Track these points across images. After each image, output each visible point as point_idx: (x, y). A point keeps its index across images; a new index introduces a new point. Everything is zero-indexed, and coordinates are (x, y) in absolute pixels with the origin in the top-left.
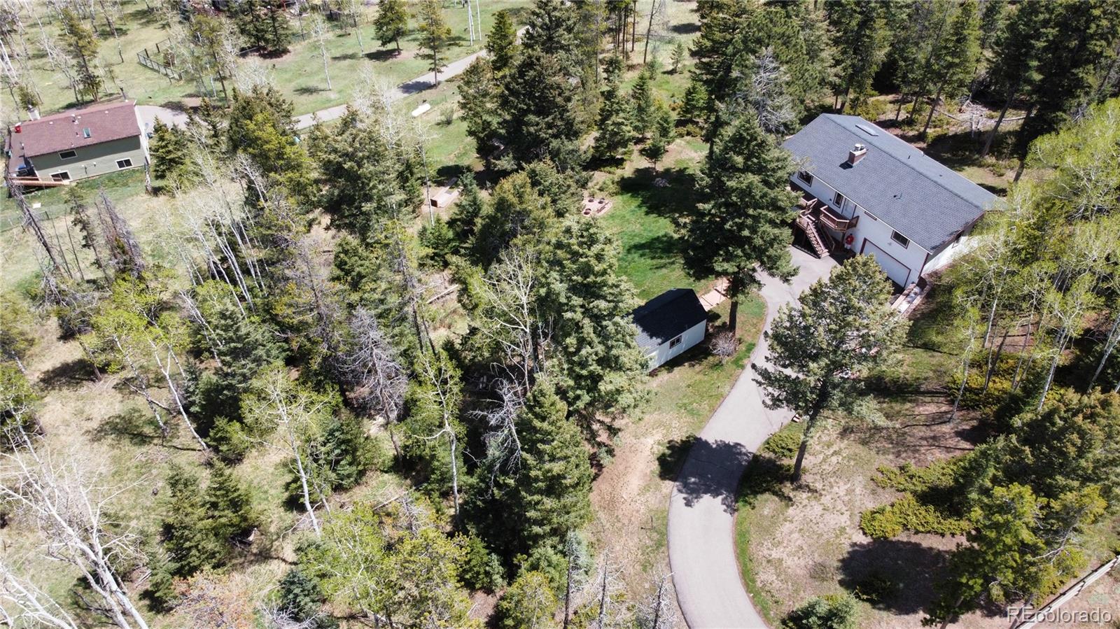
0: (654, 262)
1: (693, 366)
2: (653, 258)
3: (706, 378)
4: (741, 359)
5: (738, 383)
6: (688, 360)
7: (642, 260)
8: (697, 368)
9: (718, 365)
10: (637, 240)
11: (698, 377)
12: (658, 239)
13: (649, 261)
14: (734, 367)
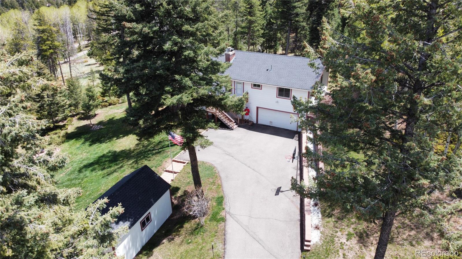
0: (105, 171)
1: (173, 239)
2: (103, 169)
3: (191, 246)
4: (217, 213)
5: (228, 237)
6: (165, 236)
7: (94, 173)
8: (178, 240)
9: (199, 228)
10: (85, 163)
11: (183, 248)
12: (104, 156)
13: (100, 172)
14: (215, 223)
